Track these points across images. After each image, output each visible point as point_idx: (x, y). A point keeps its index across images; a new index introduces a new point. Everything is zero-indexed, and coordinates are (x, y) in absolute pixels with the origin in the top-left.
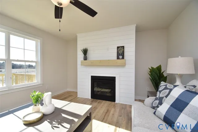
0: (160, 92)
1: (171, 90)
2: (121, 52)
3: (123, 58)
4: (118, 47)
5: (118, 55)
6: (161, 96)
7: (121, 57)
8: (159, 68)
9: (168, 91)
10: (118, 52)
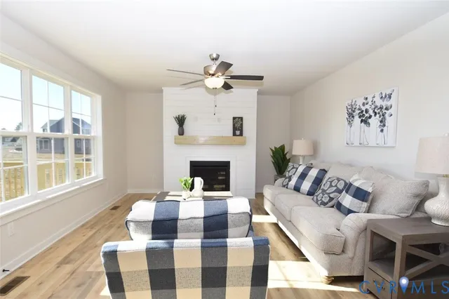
0: (289, 172)
1: (297, 168)
2: (238, 126)
3: (241, 134)
4: (234, 118)
5: (235, 129)
6: (290, 174)
7: (238, 133)
8: (282, 148)
9: (295, 170)
10: (234, 125)
